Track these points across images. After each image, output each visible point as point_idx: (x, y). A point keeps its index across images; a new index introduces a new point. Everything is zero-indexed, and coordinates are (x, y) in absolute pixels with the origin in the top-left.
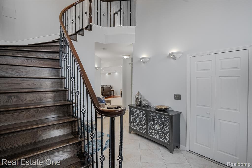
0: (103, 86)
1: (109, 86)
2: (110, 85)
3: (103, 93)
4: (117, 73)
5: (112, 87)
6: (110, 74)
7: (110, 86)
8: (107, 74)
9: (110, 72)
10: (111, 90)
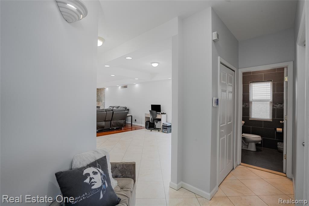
0: (113, 107)
1: (124, 108)
2: (124, 106)
3: (112, 121)
4: (137, 85)
5: (128, 110)
6: (126, 87)
7: (126, 108)
8: (120, 87)
9: (125, 84)
10: (128, 115)
